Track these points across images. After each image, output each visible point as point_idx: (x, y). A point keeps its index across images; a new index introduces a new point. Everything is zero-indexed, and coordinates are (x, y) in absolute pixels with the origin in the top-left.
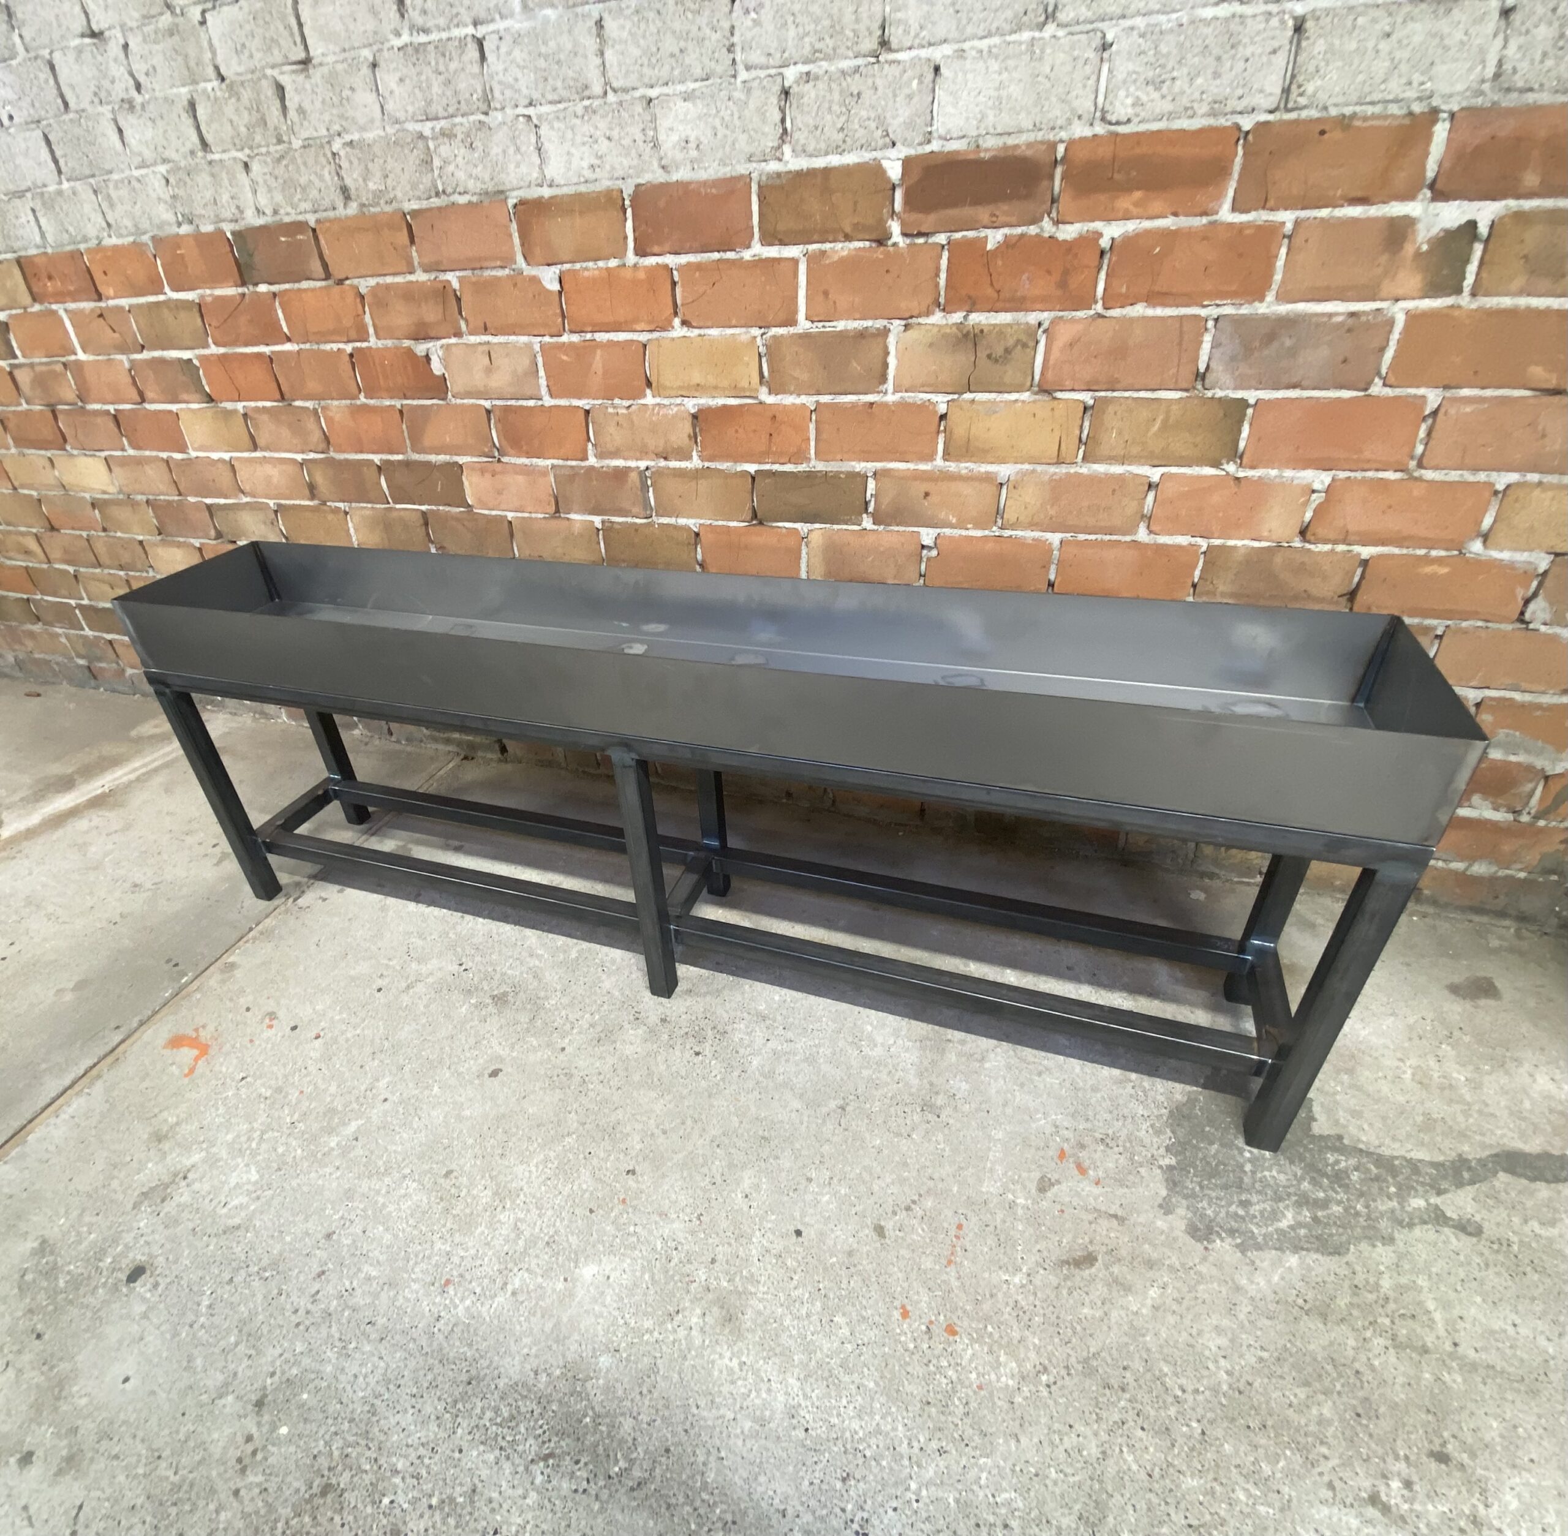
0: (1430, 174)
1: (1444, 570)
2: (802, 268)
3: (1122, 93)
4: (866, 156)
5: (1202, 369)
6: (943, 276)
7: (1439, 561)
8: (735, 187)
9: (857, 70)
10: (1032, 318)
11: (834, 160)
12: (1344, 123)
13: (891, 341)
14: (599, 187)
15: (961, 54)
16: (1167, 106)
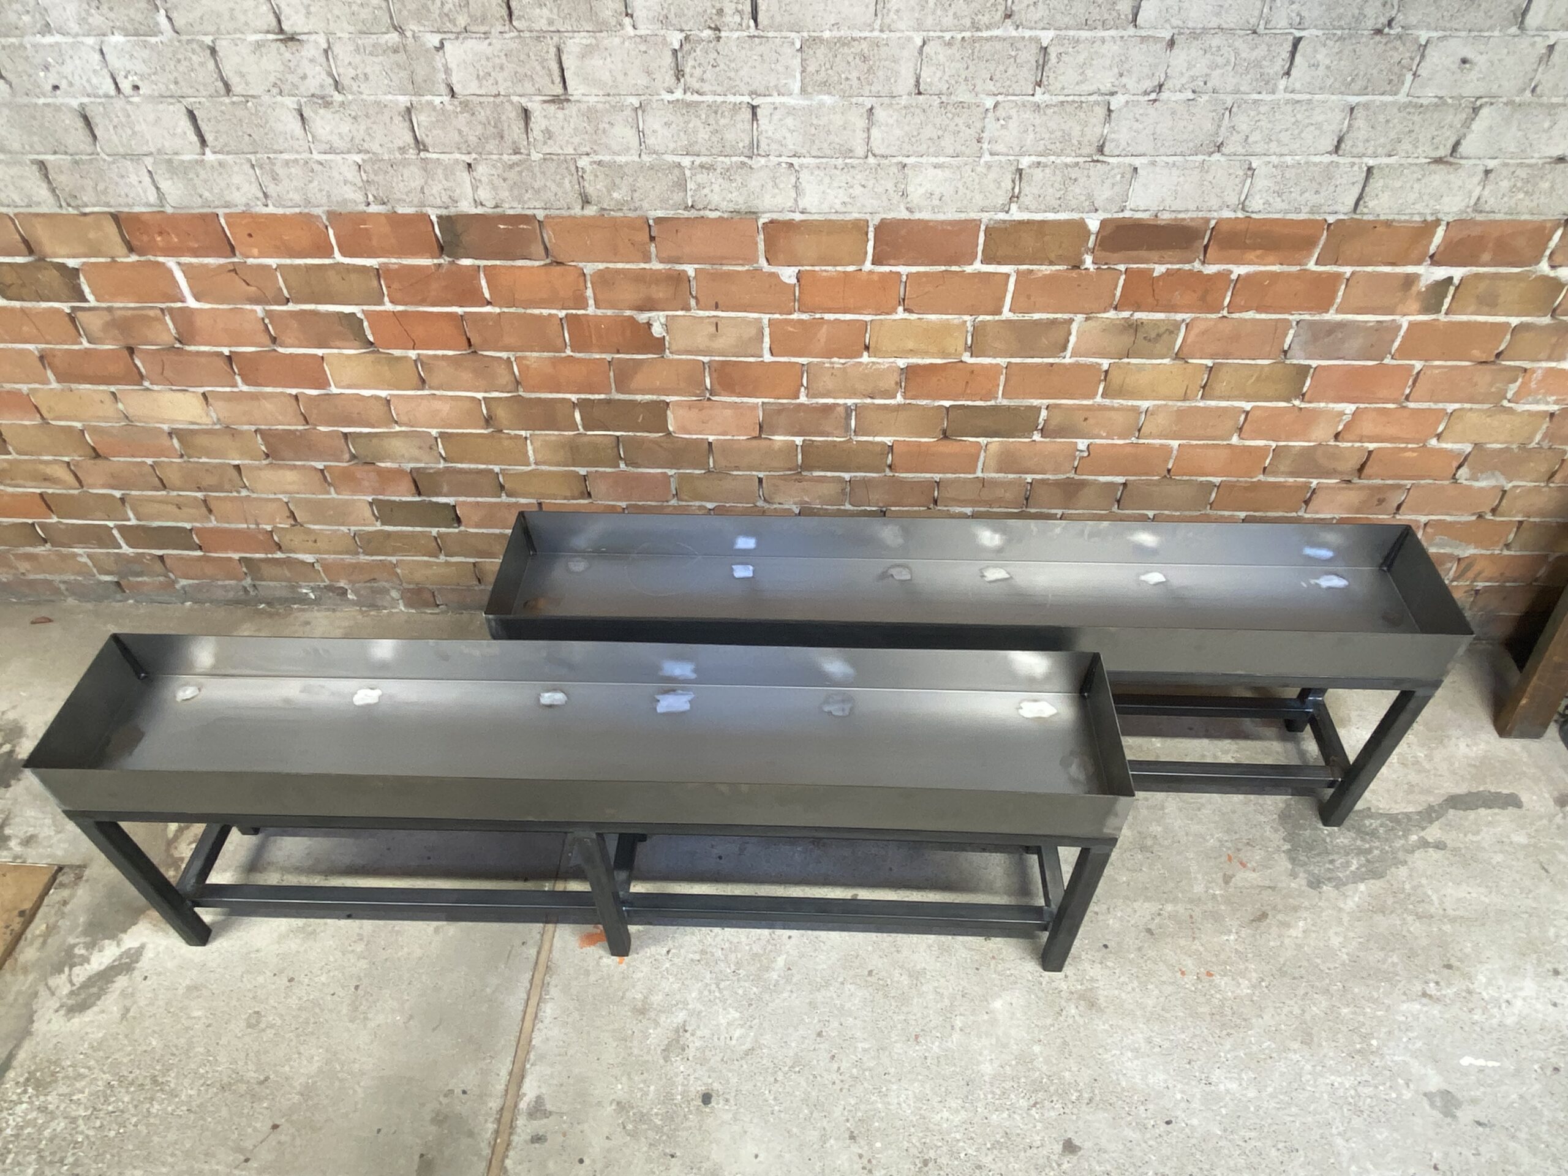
0: (1431, 251)
1: (1415, 454)
2: (1012, 280)
3: (1258, 197)
4: (1076, 216)
5: (1286, 347)
6: (1119, 289)
7: (1412, 450)
8: (969, 227)
9: (1077, 164)
10: (1179, 317)
11: (1051, 216)
12: (1388, 224)
13: (1074, 327)
14: (848, 217)
15: (1153, 164)
16: (1284, 206)
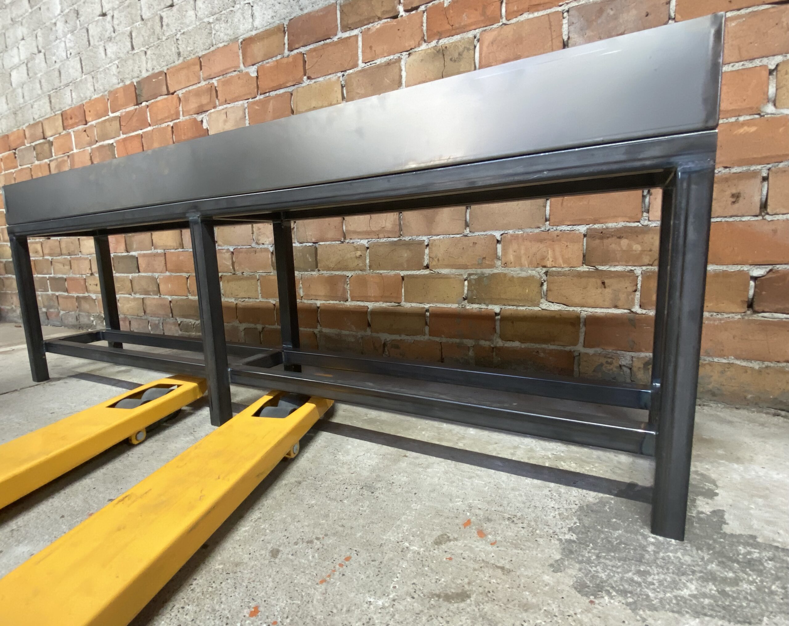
1: (753, 129)
2: (360, 39)
5: (565, 38)
6: (425, 25)
7: (744, 124)
8: (330, 9)
10: (470, 34)
13: (403, 63)
14: (275, 25)
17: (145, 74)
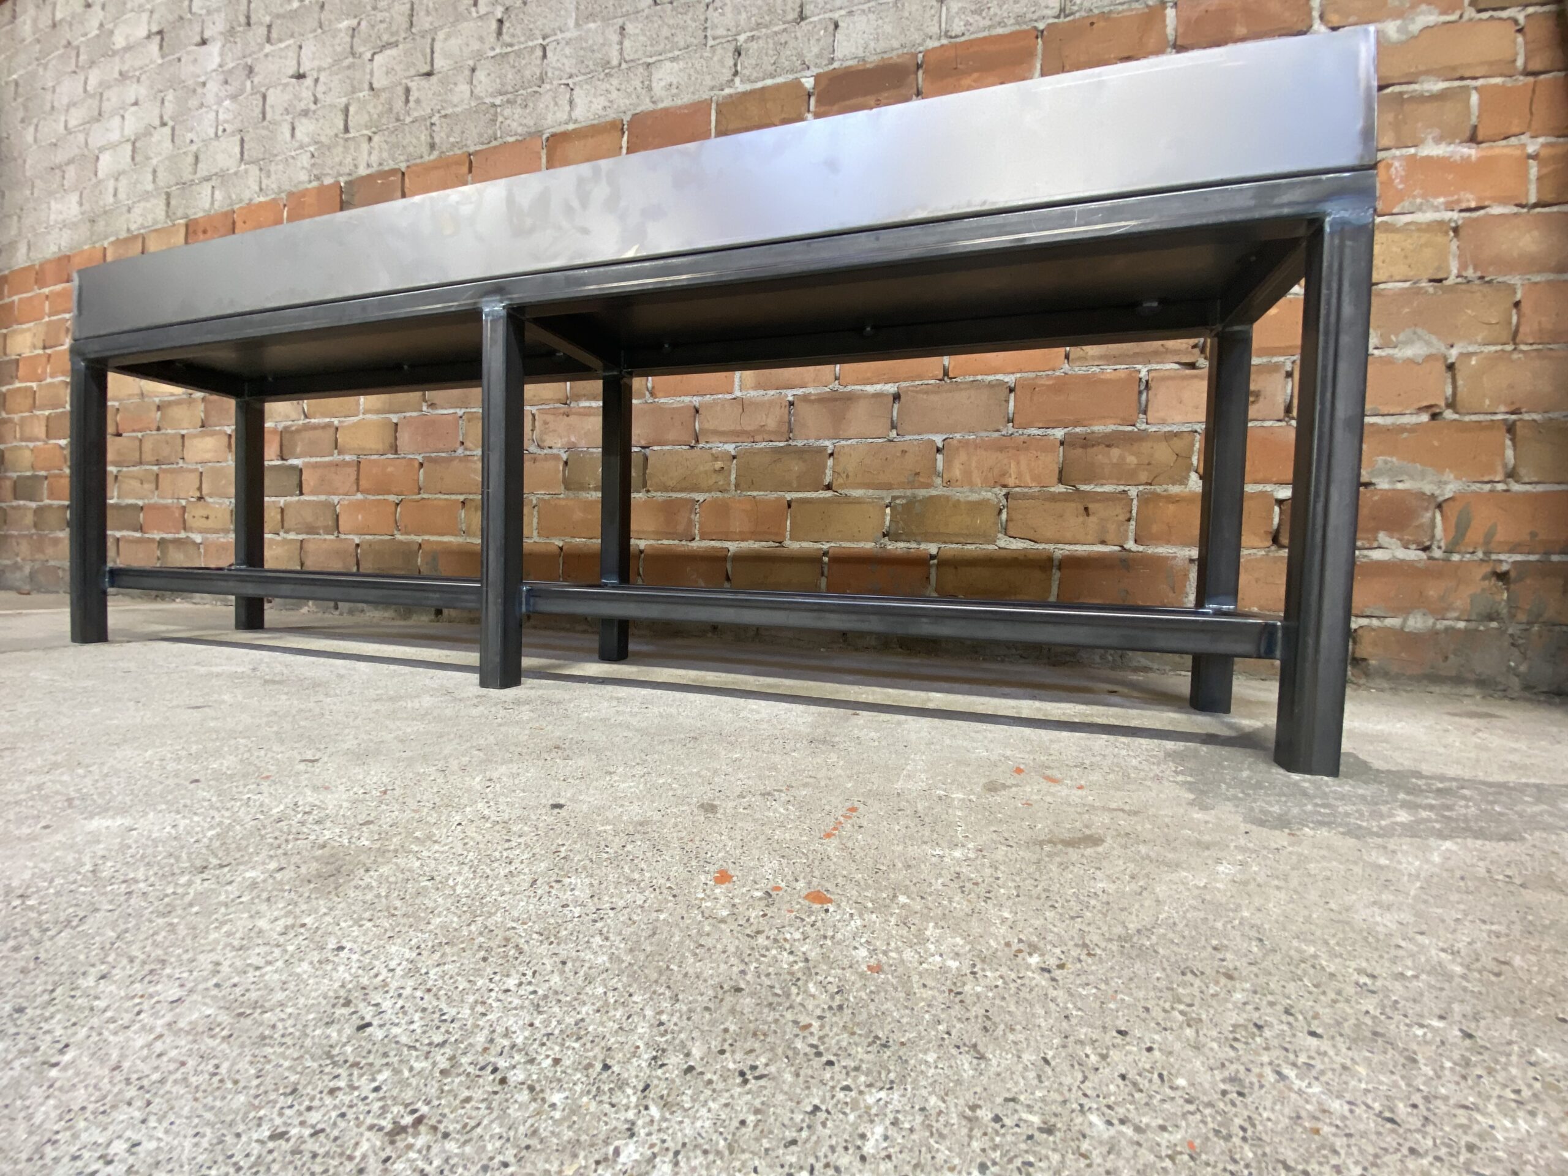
0: (1171, 38)
3: (957, 20)
4: (790, 77)
8: (700, 108)
9: (785, 30)
11: (769, 82)
12: (1105, 16)
14: (608, 119)
15: (851, 13)
17: (363, 171)
